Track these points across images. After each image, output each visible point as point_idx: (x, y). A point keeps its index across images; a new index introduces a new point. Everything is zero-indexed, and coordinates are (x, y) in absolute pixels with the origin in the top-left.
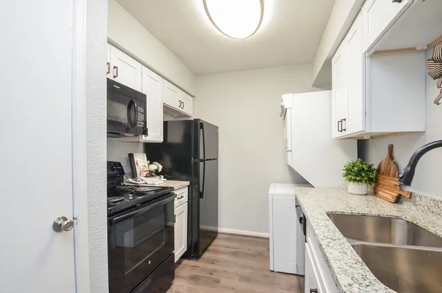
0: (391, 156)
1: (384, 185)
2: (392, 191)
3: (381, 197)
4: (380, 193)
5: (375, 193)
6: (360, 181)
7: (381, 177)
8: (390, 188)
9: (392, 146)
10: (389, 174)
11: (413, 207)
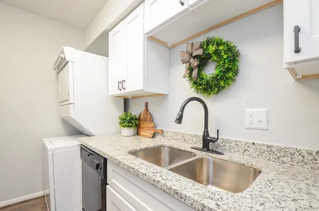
0: (147, 110)
1: (144, 128)
2: (151, 131)
3: (143, 136)
4: (142, 133)
5: (138, 134)
6: (131, 126)
7: (142, 123)
8: (149, 129)
9: (147, 103)
10: (147, 121)
11: (163, 139)
